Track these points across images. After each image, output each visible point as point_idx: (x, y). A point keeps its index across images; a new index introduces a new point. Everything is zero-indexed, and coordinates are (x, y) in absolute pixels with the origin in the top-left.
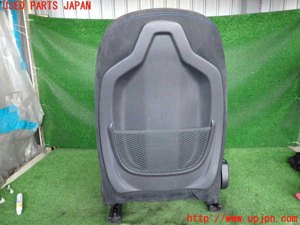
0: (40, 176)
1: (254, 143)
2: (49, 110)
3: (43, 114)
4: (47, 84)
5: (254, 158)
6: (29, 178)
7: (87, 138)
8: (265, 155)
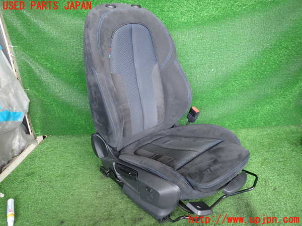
0: (33, 173)
1: (264, 123)
2: (35, 95)
3: (29, 101)
4: (29, 65)
5: (266, 141)
6: (21, 176)
7: (82, 124)
8: (278, 136)
